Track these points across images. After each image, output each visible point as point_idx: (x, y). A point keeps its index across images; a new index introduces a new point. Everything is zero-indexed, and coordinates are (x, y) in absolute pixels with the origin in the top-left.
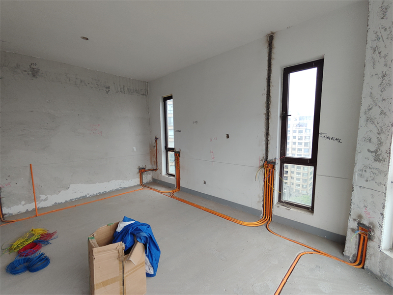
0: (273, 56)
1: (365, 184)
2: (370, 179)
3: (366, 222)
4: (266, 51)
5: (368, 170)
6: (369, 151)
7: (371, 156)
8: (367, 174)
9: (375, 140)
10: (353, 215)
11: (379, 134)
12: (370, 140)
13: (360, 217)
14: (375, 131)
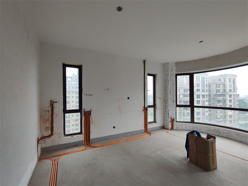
0: (145, 68)
1: (172, 109)
3: (173, 118)
4: (143, 65)
7: (172, 102)
8: (172, 106)
9: (172, 98)
10: (170, 117)
13: (171, 117)
14: (172, 96)
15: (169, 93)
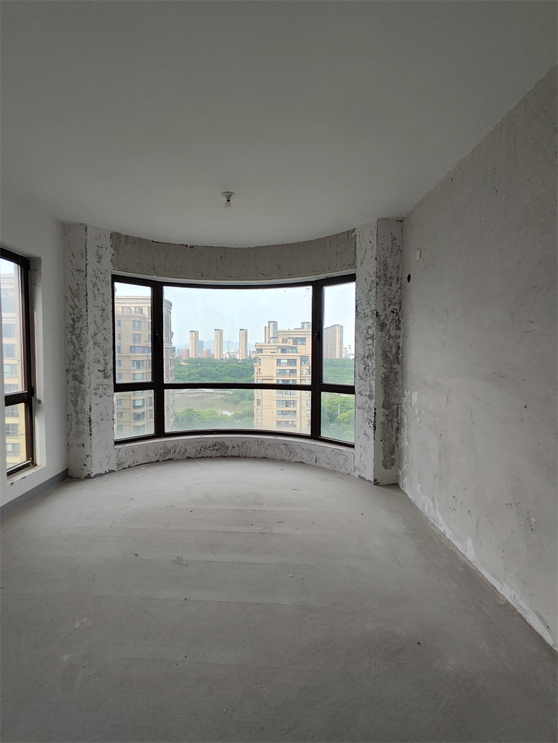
2: (103, 394)
5: (101, 387)
6: (99, 370)
7: (101, 374)
8: (99, 392)
9: (102, 361)
11: (104, 356)
12: (99, 361)
14: (101, 353)
15: (91, 342)
